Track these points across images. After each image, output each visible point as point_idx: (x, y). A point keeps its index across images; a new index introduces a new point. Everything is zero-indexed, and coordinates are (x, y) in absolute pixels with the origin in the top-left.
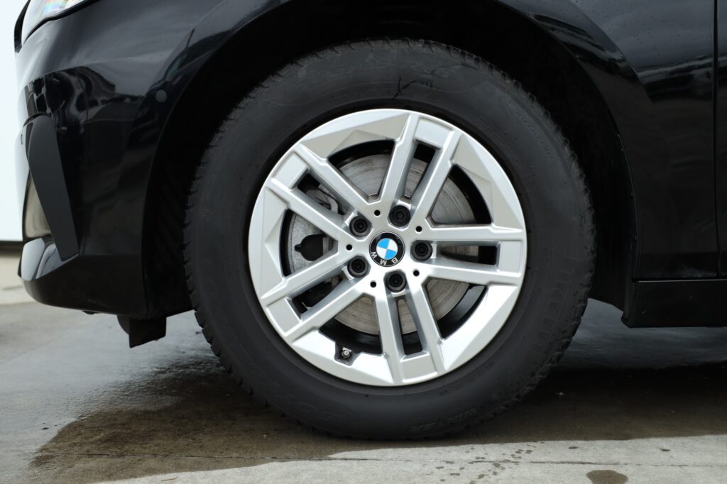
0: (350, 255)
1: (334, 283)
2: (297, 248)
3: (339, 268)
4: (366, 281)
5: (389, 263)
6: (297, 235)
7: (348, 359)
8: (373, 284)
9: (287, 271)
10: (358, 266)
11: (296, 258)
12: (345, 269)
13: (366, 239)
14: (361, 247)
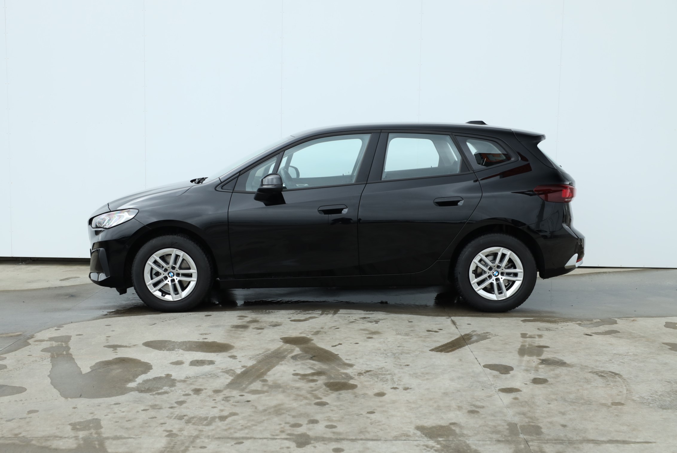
0: (164, 276)
1: (162, 281)
2: (154, 274)
3: (162, 278)
4: (167, 281)
5: (172, 277)
6: (154, 272)
7: (164, 296)
8: (168, 281)
9: (152, 279)
10: (166, 278)
11: (154, 276)
12: (163, 278)
13: (167, 273)
14: (166, 274)
